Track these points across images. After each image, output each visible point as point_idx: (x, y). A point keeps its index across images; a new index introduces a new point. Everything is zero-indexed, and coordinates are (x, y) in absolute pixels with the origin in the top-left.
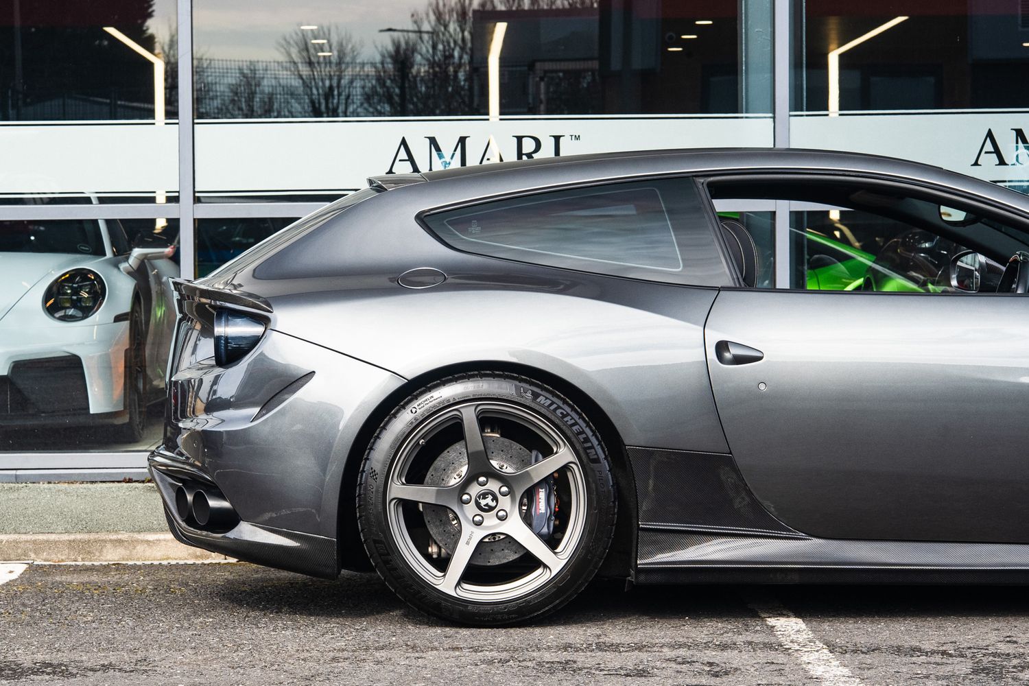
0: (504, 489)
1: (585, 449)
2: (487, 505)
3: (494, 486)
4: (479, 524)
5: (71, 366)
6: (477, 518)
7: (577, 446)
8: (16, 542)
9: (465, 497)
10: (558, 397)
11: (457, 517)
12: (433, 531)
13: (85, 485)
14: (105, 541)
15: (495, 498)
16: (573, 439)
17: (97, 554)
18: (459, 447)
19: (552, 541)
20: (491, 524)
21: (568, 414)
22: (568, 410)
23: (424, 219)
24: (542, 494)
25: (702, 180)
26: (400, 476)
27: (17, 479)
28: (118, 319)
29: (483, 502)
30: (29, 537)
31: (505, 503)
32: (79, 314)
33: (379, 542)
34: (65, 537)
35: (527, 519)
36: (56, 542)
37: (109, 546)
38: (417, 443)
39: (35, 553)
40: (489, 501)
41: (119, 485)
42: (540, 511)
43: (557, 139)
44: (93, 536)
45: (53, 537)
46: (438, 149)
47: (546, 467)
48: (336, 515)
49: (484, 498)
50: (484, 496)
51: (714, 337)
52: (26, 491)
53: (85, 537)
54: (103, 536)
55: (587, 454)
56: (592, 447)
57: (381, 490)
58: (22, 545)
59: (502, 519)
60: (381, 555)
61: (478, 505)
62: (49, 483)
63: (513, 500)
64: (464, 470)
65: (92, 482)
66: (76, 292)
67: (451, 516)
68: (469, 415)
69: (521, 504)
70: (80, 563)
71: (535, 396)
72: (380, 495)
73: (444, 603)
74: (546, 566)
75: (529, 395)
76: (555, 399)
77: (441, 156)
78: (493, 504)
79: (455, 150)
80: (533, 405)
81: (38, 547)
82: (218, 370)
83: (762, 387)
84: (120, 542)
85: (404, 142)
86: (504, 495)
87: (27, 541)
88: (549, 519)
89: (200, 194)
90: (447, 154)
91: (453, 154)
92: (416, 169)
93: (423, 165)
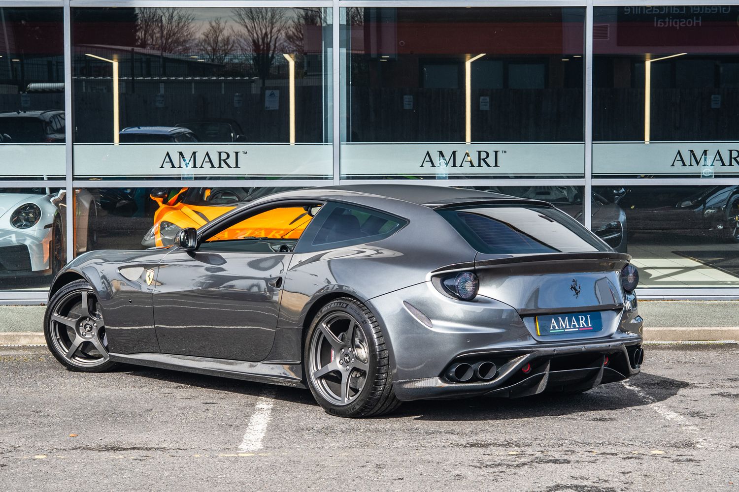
5: (22, 250)
13: (23, 307)
28: (46, 227)
32: (29, 224)
34: (3, 334)
37: (22, 337)
41: (38, 306)
43: (237, 153)
44: (16, 333)
46: (183, 157)
53: (12, 334)
54: (20, 333)
62: (7, 305)
65: (26, 305)
66: (27, 214)
70: (9, 345)
77: (184, 161)
79: (191, 158)
84: (27, 336)
85: (168, 154)
89: (75, 177)
90: (187, 159)
91: (190, 160)
92: (173, 166)
93: (176, 164)
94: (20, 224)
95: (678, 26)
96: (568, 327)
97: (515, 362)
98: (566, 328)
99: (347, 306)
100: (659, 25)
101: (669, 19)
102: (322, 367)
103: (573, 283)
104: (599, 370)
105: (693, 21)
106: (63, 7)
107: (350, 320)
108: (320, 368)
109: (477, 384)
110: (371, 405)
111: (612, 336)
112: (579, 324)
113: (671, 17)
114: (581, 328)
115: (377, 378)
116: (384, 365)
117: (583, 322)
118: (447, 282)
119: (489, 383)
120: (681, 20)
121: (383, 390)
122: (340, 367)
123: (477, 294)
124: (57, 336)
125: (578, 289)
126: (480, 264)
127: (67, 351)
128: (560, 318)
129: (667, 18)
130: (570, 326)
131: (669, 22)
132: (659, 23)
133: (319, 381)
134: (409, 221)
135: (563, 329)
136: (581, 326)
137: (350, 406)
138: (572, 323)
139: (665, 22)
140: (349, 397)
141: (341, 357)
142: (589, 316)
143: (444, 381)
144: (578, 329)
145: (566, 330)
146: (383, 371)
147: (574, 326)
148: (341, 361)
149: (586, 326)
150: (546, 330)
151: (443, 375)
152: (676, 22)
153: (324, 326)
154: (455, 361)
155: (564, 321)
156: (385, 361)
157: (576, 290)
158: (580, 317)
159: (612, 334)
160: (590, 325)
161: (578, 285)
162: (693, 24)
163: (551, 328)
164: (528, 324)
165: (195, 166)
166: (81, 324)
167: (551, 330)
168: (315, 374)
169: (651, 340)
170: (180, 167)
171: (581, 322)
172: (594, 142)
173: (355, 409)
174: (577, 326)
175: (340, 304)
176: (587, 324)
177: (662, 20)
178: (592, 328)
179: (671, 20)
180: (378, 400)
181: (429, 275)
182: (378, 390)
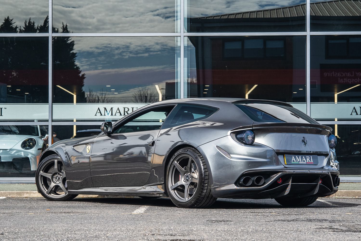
5: (26, 160)
13: (26, 184)
14: (24, 193)
17: (23, 195)
27: (11, 183)
28: (39, 149)
30: (8, 192)
32: (30, 148)
34: (16, 192)
36: (14, 193)
37: (25, 194)
41: (33, 184)
43: (133, 108)
44: (22, 192)
45: (13, 192)
46: (106, 110)
52: (12, 185)
53: (20, 192)
54: (24, 192)
58: (6, 193)
62: (18, 184)
65: (28, 184)
66: (29, 143)
70: (19, 197)
77: (107, 112)
81: (10, 194)
84: (28, 193)
85: (99, 109)
87: (7, 193)
89: (53, 120)
90: (108, 111)
91: (110, 111)
92: (101, 115)
93: (103, 114)
94: (26, 148)
95: (350, 82)
96: (301, 161)
97: (274, 177)
98: (300, 162)
99: (187, 151)
100: (341, 82)
101: (346, 79)
102: (175, 184)
103: (303, 139)
104: (317, 185)
105: (358, 80)
106: (49, 37)
107: (189, 158)
108: (173, 184)
109: (254, 188)
110: (200, 201)
111: (324, 168)
112: (306, 160)
113: (347, 78)
114: (308, 162)
115: (203, 186)
116: (207, 179)
117: (309, 159)
118: (238, 136)
119: (260, 187)
120: (352, 79)
121: (206, 192)
122: (184, 183)
123: (254, 142)
124: (42, 183)
125: (306, 142)
126: (255, 126)
127: (47, 191)
128: (297, 156)
129: (345, 79)
130: (302, 160)
131: (346, 80)
132: (341, 81)
133: (173, 191)
134: (219, 109)
135: (298, 162)
136: (308, 161)
137: (189, 201)
138: (303, 160)
139: (344, 81)
140: (188, 197)
141: (184, 178)
142: (311, 157)
143: (238, 186)
144: (306, 163)
145: (300, 163)
146: (206, 182)
147: (304, 161)
148: (185, 180)
149: (310, 161)
150: (290, 162)
151: (237, 183)
152: (349, 80)
153: (176, 162)
154: (243, 175)
155: (299, 158)
156: (207, 177)
157: (305, 142)
158: (307, 157)
159: (324, 167)
160: (312, 161)
161: (306, 139)
162: (358, 81)
163: (292, 161)
164: (281, 158)
165: (112, 115)
166: (54, 177)
167: (292, 162)
168: (171, 187)
169: (342, 196)
170: (105, 115)
171: (307, 159)
172: (311, 103)
173: (192, 203)
174: (305, 161)
175: (184, 150)
176: (311, 161)
177: (343, 79)
178: (313, 163)
179: (347, 80)
180: (203, 198)
181: (229, 132)
182: (203, 192)
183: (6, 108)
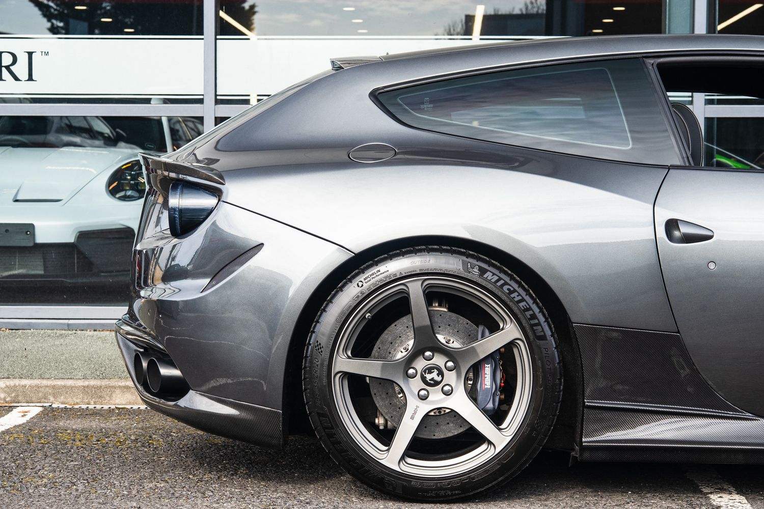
0: (450, 364)
1: (532, 326)
2: (432, 379)
3: (439, 360)
4: (424, 398)
6: (423, 393)
7: (524, 322)
8: (38, 387)
9: (411, 371)
10: (506, 273)
11: (402, 391)
12: (379, 403)
14: (115, 387)
15: (441, 373)
16: (520, 316)
17: (108, 398)
18: (405, 320)
19: (497, 417)
20: (437, 399)
21: (515, 291)
22: (516, 286)
23: (377, 96)
24: (488, 369)
25: (652, 61)
26: (345, 349)
27: (69, 327)
29: (429, 377)
30: (49, 383)
31: (451, 378)
32: (135, 195)
33: (324, 415)
34: (80, 383)
35: (472, 394)
36: (72, 387)
37: (118, 391)
38: (363, 317)
39: (54, 397)
40: (434, 375)
42: (486, 387)
44: (104, 383)
45: (70, 383)
47: (492, 343)
48: (282, 387)
49: (430, 372)
50: (430, 370)
51: (663, 216)
52: (72, 338)
53: (98, 383)
54: (113, 383)
55: (534, 331)
56: (539, 324)
57: (326, 363)
58: (42, 390)
59: (447, 394)
60: (325, 428)
61: (423, 379)
62: (95, 330)
63: (459, 375)
64: (411, 343)
66: (134, 178)
67: (397, 388)
68: (415, 289)
69: (467, 379)
70: (91, 407)
71: (483, 271)
72: (325, 368)
73: (387, 478)
74: (490, 443)
75: (476, 270)
76: (502, 276)
78: (439, 379)
80: (480, 281)
81: (57, 391)
82: (175, 241)
83: (712, 266)
86: (450, 370)
87: (47, 386)
88: (494, 395)
89: (219, 98)
94: (122, 194)
183: (47, 54)
